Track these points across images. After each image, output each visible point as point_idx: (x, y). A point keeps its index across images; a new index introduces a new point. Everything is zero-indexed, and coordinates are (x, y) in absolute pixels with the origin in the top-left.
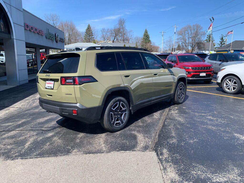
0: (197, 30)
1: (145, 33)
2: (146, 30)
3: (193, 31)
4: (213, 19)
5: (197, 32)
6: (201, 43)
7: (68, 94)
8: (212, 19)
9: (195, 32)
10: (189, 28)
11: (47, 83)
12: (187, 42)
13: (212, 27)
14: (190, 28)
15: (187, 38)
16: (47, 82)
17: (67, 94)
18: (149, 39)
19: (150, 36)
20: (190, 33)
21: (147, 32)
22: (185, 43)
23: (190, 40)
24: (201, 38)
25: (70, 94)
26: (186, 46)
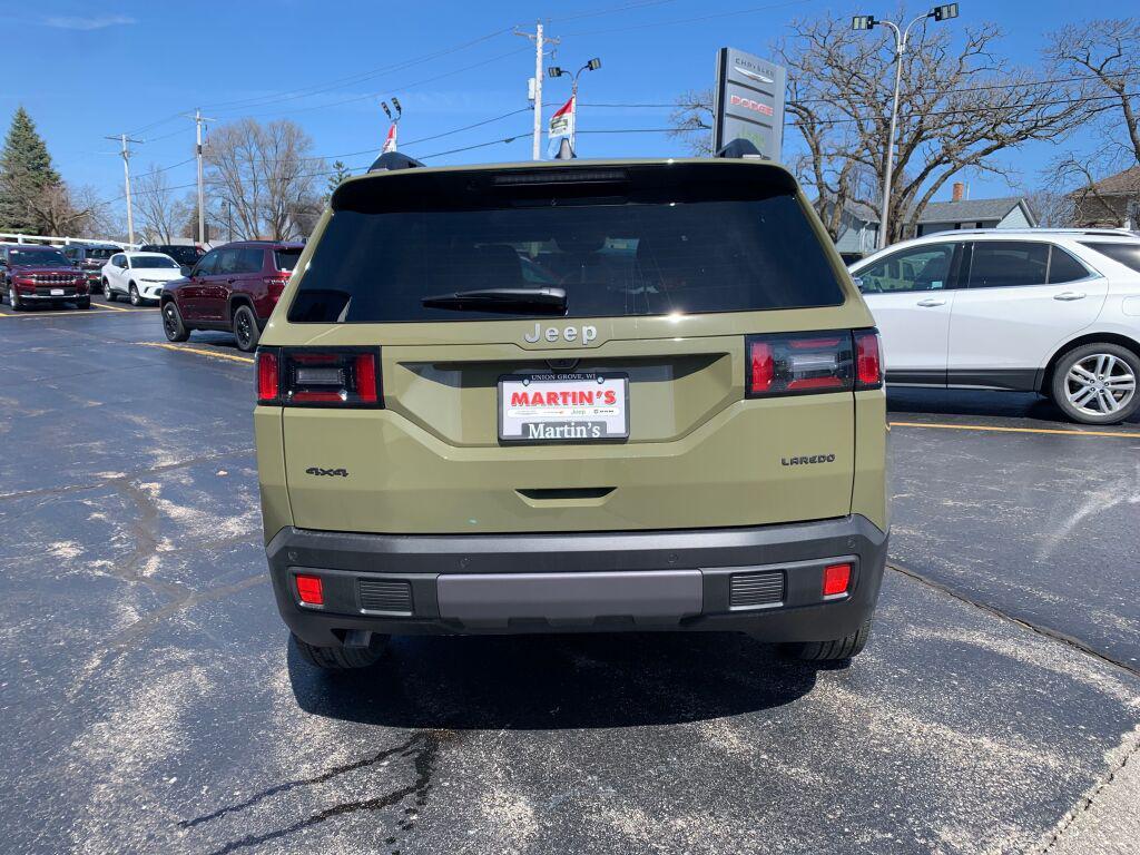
0: (290, 148)
1: (16, 128)
2: (22, 115)
3: (270, 153)
4: (399, 108)
5: (289, 156)
6: (311, 207)
7: (804, 460)
8: (392, 108)
9: (281, 156)
10: (252, 136)
11: (519, 399)
12: (249, 198)
13: (396, 142)
14: (256, 135)
15: (244, 180)
16: (510, 388)
17: (794, 461)
18: (46, 165)
19: (49, 149)
20: (258, 160)
21: (28, 128)
22: (237, 205)
23: (264, 191)
24: (312, 187)
25: (822, 459)
26: (245, 220)
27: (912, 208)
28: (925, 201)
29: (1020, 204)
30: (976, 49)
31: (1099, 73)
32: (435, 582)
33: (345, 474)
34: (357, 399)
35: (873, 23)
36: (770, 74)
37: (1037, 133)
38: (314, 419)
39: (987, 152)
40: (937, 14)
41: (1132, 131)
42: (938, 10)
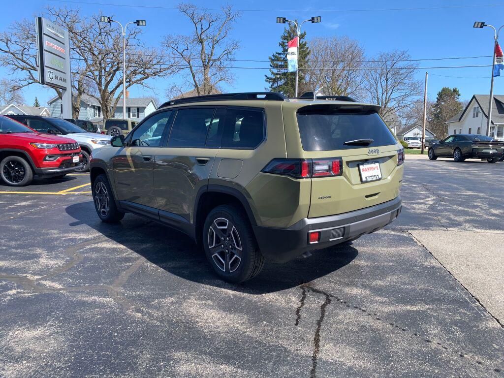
11: (364, 170)
27: (114, 101)
28: (119, 97)
29: (152, 101)
30: (133, 36)
31: (181, 55)
32: (350, 226)
33: (330, 197)
34: (337, 173)
35: (111, 20)
36: (63, 34)
37: (161, 74)
38: (323, 181)
39: (143, 79)
40: (138, 23)
41: (194, 78)
42: (138, 21)
